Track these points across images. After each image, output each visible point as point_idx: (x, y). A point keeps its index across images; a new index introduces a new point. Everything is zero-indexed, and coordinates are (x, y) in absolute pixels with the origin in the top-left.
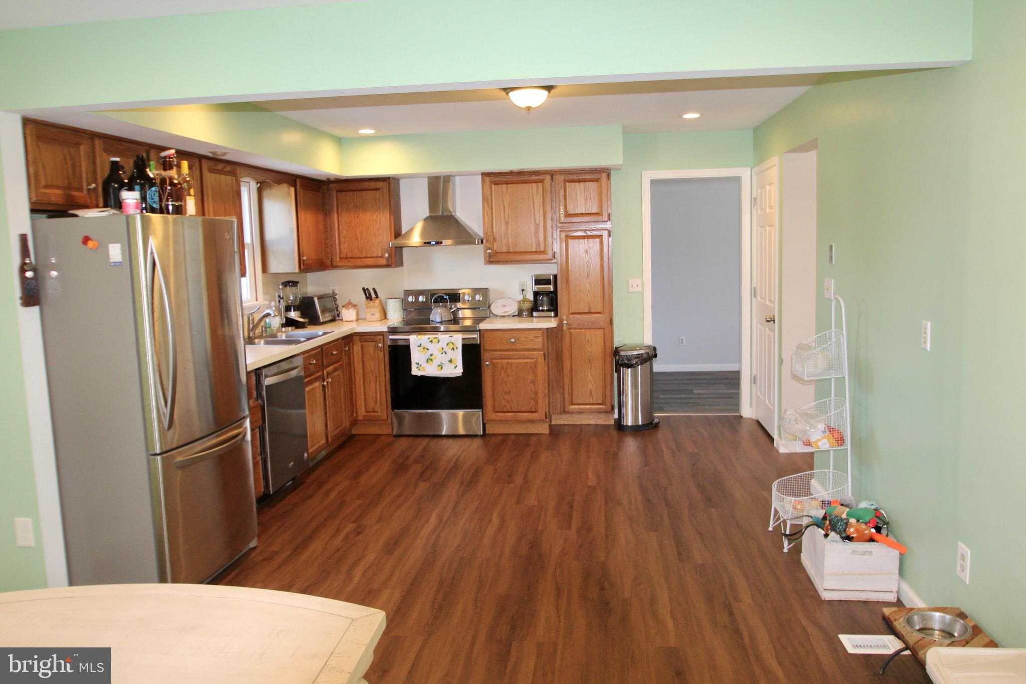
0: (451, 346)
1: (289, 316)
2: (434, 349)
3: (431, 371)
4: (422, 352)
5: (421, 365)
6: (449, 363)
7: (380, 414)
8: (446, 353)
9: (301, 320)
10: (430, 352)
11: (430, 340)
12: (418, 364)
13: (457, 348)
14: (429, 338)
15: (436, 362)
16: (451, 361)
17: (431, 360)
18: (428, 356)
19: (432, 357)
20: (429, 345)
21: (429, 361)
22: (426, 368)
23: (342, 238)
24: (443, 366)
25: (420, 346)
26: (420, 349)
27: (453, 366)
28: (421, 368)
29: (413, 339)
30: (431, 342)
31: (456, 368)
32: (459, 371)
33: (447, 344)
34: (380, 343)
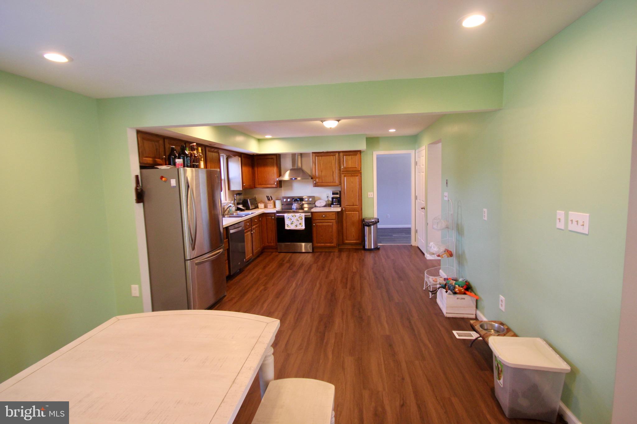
0: (300, 218)
1: (239, 206)
2: (294, 219)
3: (292, 227)
7: (273, 244)
8: (298, 221)
9: (243, 208)
10: (292, 220)
12: (288, 225)
13: (303, 219)
15: (294, 225)
16: (300, 224)
17: (293, 223)
18: (291, 222)
19: (293, 222)
20: (292, 218)
22: (291, 227)
24: (297, 226)
25: (288, 218)
26: (289, 219)
27: (301, 226)
28: (289, 226)
29: (286, 215)
30: (293, 216)
31: (302, 226)
32: (303, 227)
33: (299, 217)
34: (273, 217)
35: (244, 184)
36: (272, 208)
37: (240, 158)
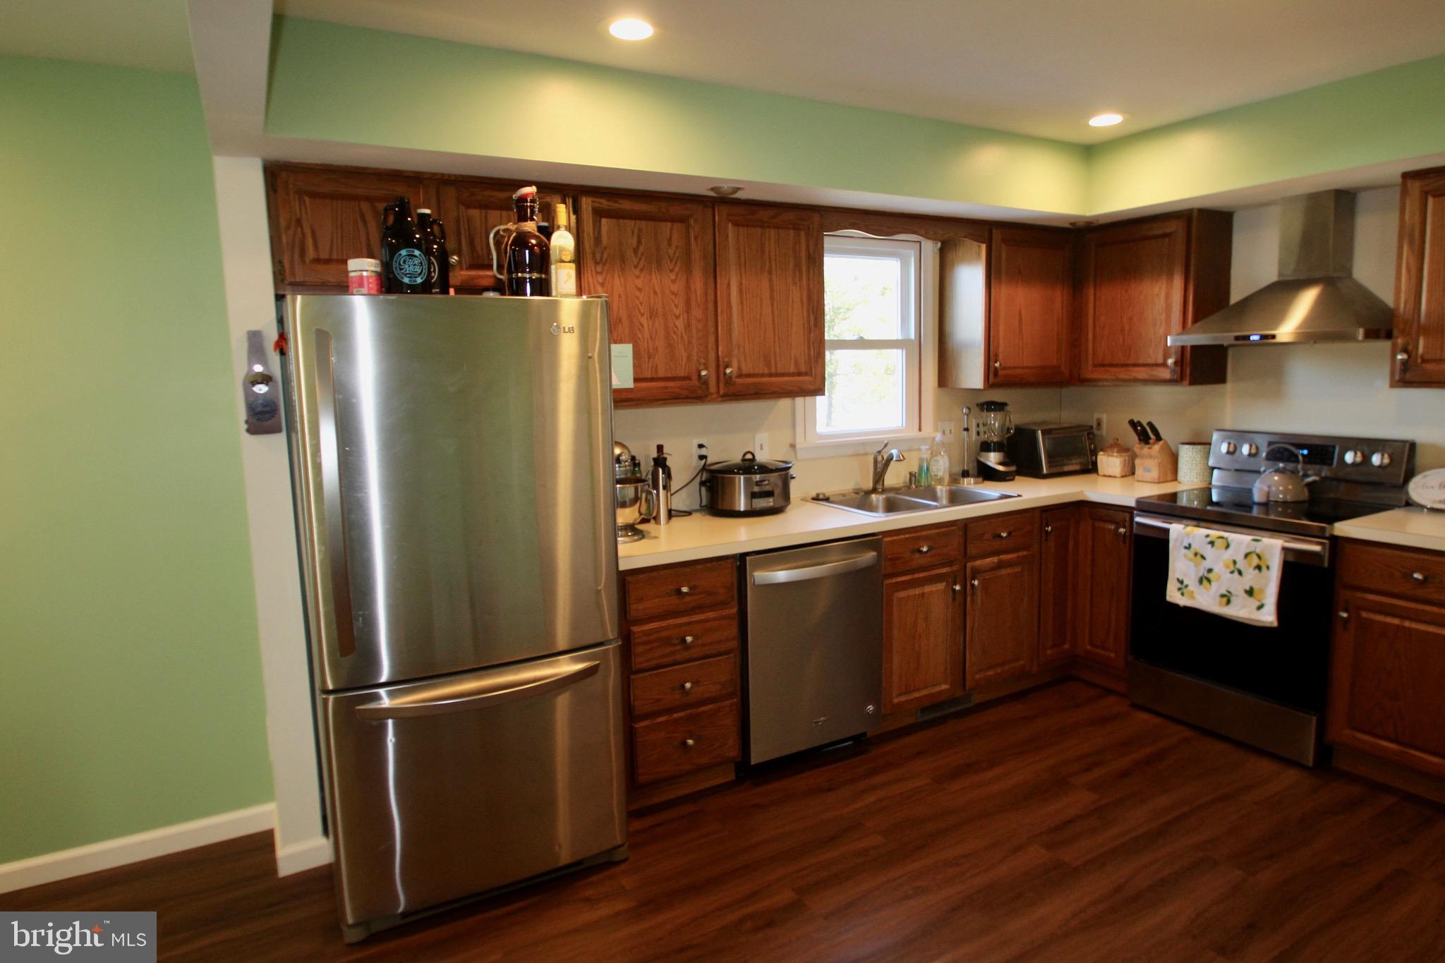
0: (1255, 561)
1: (982, 460)
2: (1218, 560)
3: (1206, 600)
4: (1190, 560)
5: (1187, 586)
6: (1245, 596)
8: (1240, 573)
9: (1001, 468)
10: (1207, 564)
11: (1209, 539)
12: (1181, 582)
13: (1268, 568)
14: (1207, 536)
15: (1216, 588)
16: (1250, 592)
17: (1209, 580)
18: (1202, 572)
19: (1211, 576)
20: (1208, 551)
21: (1205, 582)
22: (1197, 596)
23: (1098, 330)
24: (1233, 599)
25: (1188, 547)
26: (1190, 553)
27: (1253, 603)
28: (1185, 591)
29: (1177, 531)
30: (1212, 543)
31: (1260, 607)
32: (1268, 616)
33: (1246, 556)
34: (1124, 527)
35: (997, 365)
36: (1118, 481)
37: (984, 247)
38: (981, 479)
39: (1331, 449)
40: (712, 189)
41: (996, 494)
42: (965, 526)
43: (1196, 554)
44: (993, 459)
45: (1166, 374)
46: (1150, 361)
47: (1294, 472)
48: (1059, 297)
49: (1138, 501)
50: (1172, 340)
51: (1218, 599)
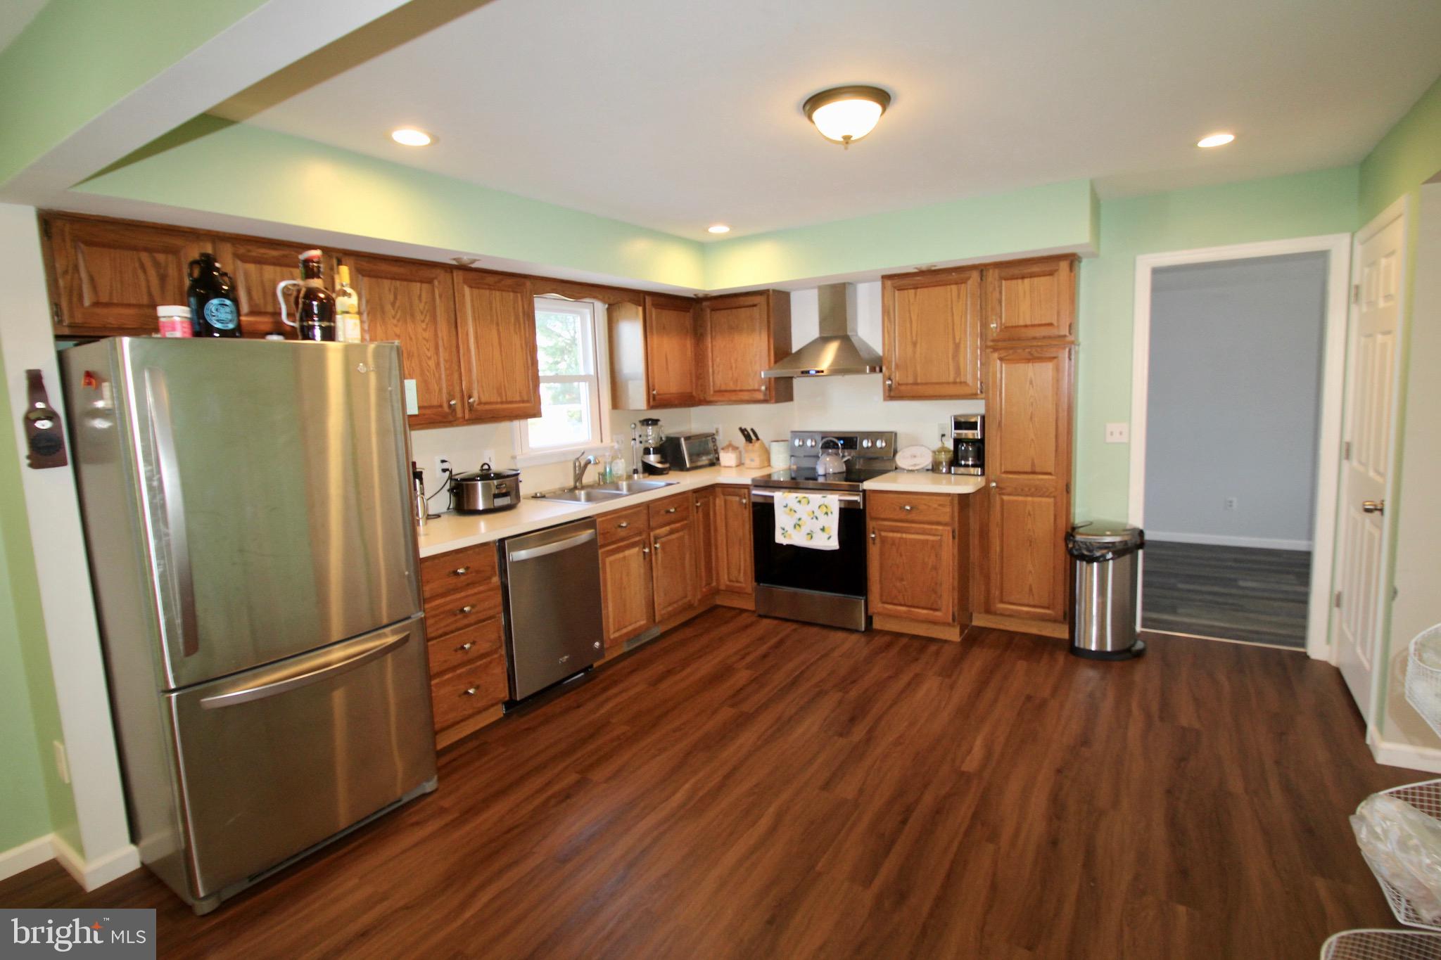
0: (825, 510)
1: (646, 461)
2: (803, 511)
3: (798, 539)
4: (788, 514)
5: (787, 531)
6: (820, 532)
7: (744, 585)
8: (817, 518)
9: (659, 466)
10: (797, 516)
11: (798, 499)
12: (783, 529)
13: (832, 513)
14: (797, 498)
15: (804, 530)
16: (823, 529)
17: (799, 526)
18: (795, 521)
19: (800, 523)
20: (797, 507)
21: (797, 527)
22: (793, 536)
23: (715, 366)
24: (814, 535)
25: (786, 506)
26: (787, 511)
27: (825, 535)
28: (786, 534)
29: (779, 498)
30: (799, 502)
31: (829, 538)
32: (833, 544)
33: (820, 507)
34: (745, 498)
35: (655, 392)
36: (734, 469)
37: (640, 309)
38: (647, 475)
39: (855, 439)
40: (454, 259)
41: (663, 484)
42: (648, 505)
43: (791, 510)
44: (653, 459)
45: (761, 396)
46: (750, 388)
47: (837, 454)
48: (689, 343)
49: (753, 480)
50: (765, 374)
51: (806, 536)
